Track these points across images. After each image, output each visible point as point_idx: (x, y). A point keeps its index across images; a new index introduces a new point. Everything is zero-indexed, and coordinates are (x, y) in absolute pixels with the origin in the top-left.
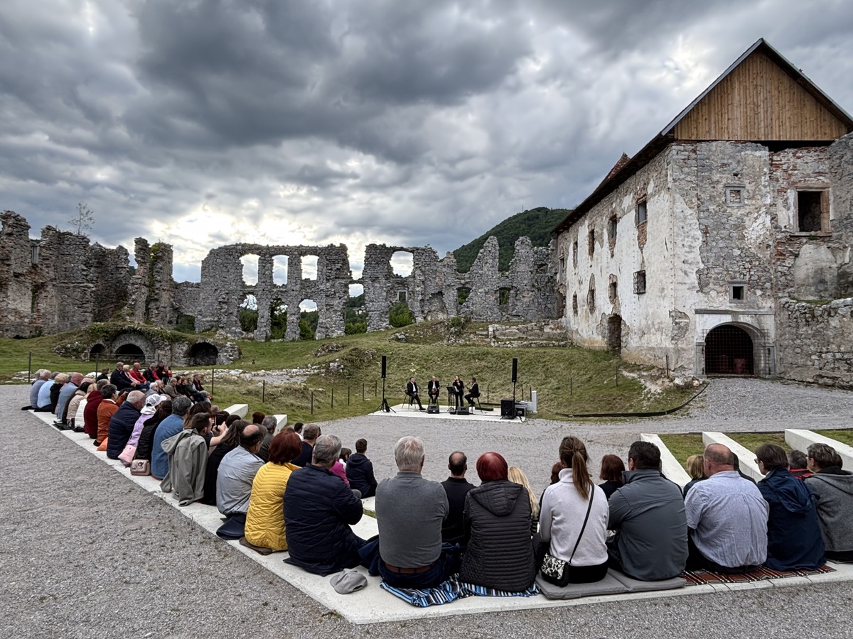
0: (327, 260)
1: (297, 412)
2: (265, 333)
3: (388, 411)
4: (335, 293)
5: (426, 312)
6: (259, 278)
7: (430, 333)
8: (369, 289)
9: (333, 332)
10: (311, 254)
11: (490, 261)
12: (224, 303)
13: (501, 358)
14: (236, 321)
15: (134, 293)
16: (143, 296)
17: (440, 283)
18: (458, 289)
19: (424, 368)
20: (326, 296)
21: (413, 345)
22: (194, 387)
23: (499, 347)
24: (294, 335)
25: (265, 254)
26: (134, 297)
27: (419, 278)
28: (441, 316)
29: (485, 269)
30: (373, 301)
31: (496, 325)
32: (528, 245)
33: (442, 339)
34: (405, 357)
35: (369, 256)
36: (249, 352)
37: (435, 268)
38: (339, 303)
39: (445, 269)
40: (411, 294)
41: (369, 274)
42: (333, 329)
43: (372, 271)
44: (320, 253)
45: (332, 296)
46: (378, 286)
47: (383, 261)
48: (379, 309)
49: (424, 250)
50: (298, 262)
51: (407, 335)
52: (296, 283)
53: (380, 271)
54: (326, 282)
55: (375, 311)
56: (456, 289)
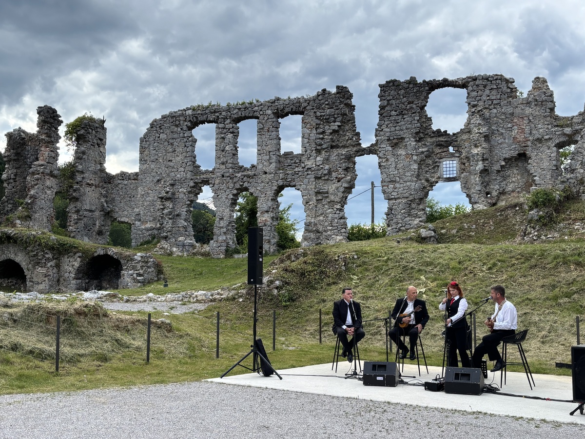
0: (317, 117)
2: (224, 244)
4: (330, 172)
5: (495, 194)
6: (217, 158)
7: (490, 226)
8: (387, 160)
9: (328, 238)
10: (292, 113)
12: (168, 199)
14: (185, 227)
17: (521, 138)
18: (558, 145)
20: (316, 178)
25: (225, 119)
27: (479, 130)
30: (395, 181)
33: (513, 235)
35: (386, 103)
37: (510, 110)
38: (337, 188)
39: (531, 110)
40: (464, 164)
41: (388, 134)
42: (329, 233)
43: (393, 129)
44: (305, 108)
45: (326, 178)
46: (404, 153)
47: (412, 108)
48: (405, 195)
49: (487, 79)
50: (273, 127)
51: (442, 231)
52: (271, 161)
53: (407, 126)
54: (315, 154)
55: (399, 198)
56: (555, 146)
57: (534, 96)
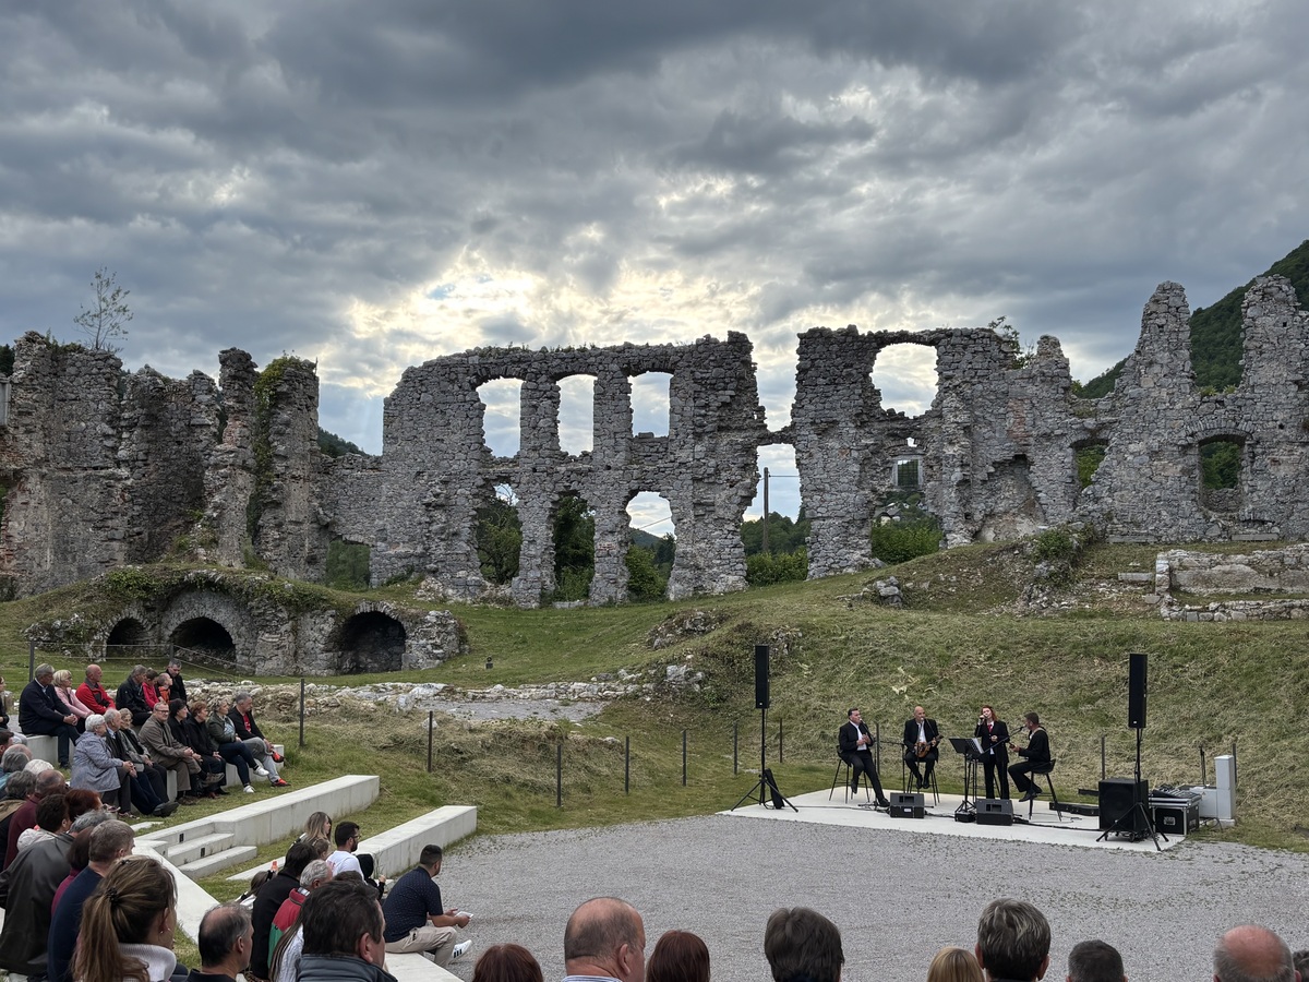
0: (695, 381)
1: (520, 800)
2: (538, 585)
3: (779, 805)
4: (717, 471)
5: (978, 516)
6: (524, 439)
7: (978, 579)
8: (811, 456)
9: (713, 578)
10: (653, 369)
11: (1164, 357)
12: (438, 506)
13: (1173, 653)
14: (467, 554)
15: (217, 489)
16: (240, 496)
17: (1019, 431)
18: (1077, 446)
19: (933, 681)
20: (695, 480)
21: (913, 615)
22: (229, 729)
23: (1184, 619)
24: (612, 589)
25: (537, 375)
26: (217, 499)
27: (956, 418)
28: (1026, 528)
29: (1148, 382)
30: (823, 490)
31: (1181, 553)
32: (1285, 301)
33: (1013, 596)
34: (882, 650)
35: (809, 363)
36: (490, 635)
37: (1003, 387)
38: (730, 498)
39: (1035, 388)
40: (931, 467)
41: (812, 414)
42: (715, 569)
43: (820, 406)
44: (676, 363)
45: (711, 480)
46: (837, 446)
47: (850, 374)
48: (839, 513)
49: (968, 336)
50: (621, 392)
51: (908, 585)
52: (618, 448)
53: (842, 404)
54: (693, 441)
55: (829, 517)
56: (1071, 446)
57: (1041, 367)
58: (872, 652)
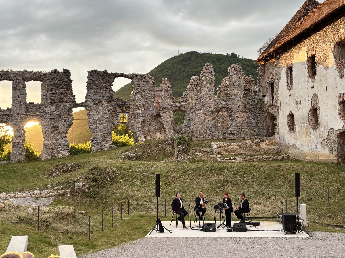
0: (51, 85)
4: (60, 116)
5: (146, 132)
8: (92, 112)
9: (58, 152)
11: (208, 85)
17: (158, 106)
18: (174, 111)
20: (51, 119)
24: (20, 157)
28: (160, 136)
29: (203, 93)
30: (97, 123)
32: (240, 71)
33: (170, 156)
35: (91, 82)
37: (153, 93)
38: (64, 125)
39: (162, 94)
40: (131, 117)
41: (93, 98)
42: (58, 149)
43: (95, 96)
44: (44, 78)
45: (57, 119)
46: (101, 109)
47: (105, 86)
48: (102, 131)
49: (143, 76)
50: (23, 87)
52: (21, 107)
53: (103, 95)
54: (50, 105)
55: (99, 132)
56: (172, 112)
57: (164, 87)
58: (143, 175)
